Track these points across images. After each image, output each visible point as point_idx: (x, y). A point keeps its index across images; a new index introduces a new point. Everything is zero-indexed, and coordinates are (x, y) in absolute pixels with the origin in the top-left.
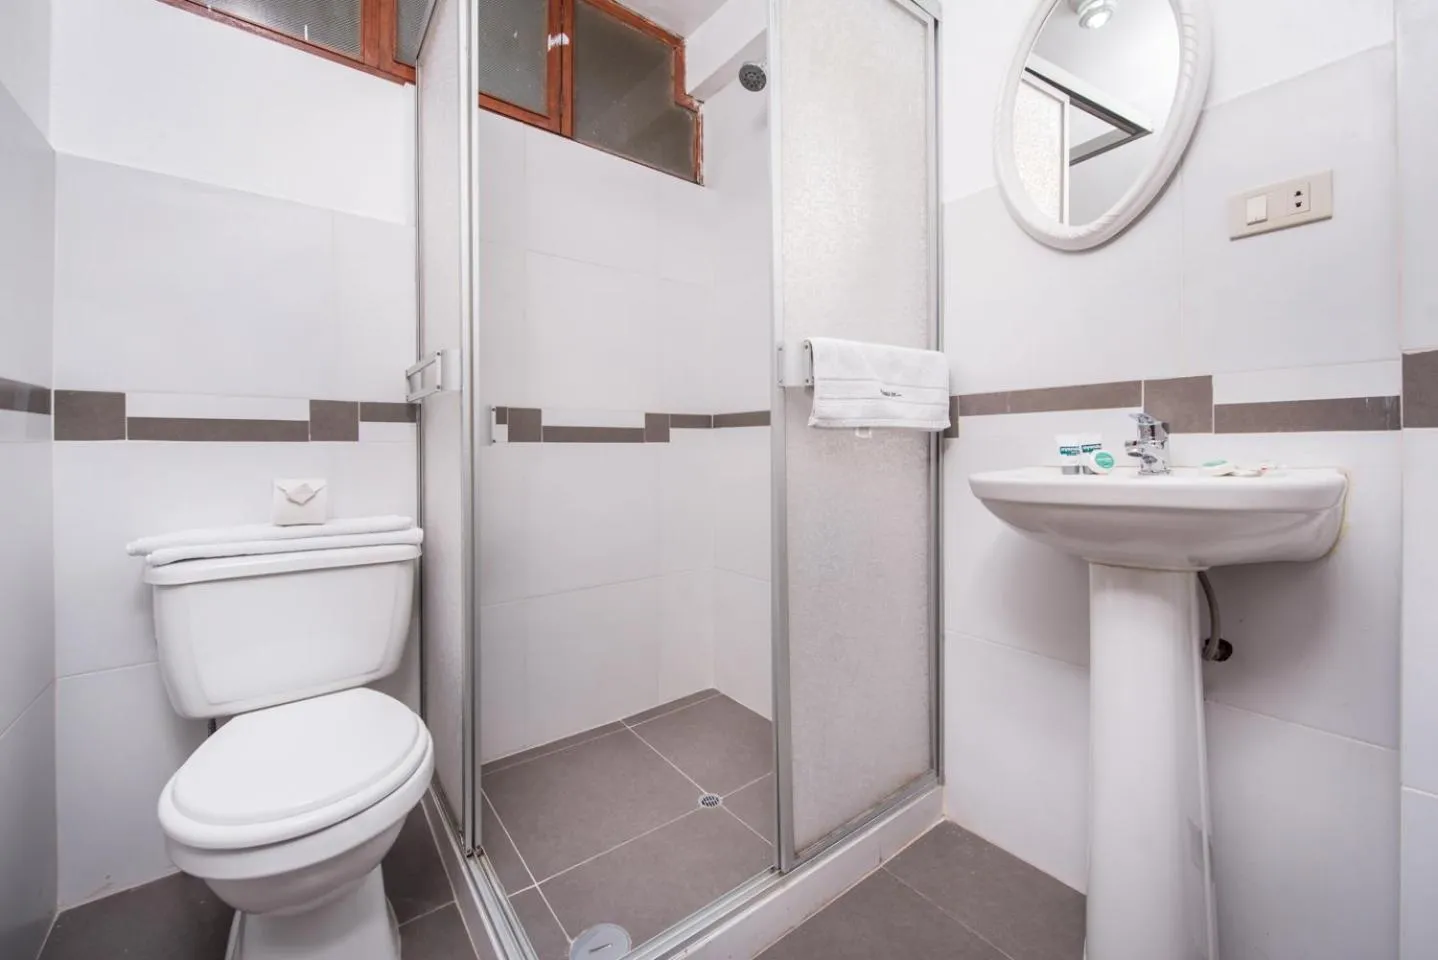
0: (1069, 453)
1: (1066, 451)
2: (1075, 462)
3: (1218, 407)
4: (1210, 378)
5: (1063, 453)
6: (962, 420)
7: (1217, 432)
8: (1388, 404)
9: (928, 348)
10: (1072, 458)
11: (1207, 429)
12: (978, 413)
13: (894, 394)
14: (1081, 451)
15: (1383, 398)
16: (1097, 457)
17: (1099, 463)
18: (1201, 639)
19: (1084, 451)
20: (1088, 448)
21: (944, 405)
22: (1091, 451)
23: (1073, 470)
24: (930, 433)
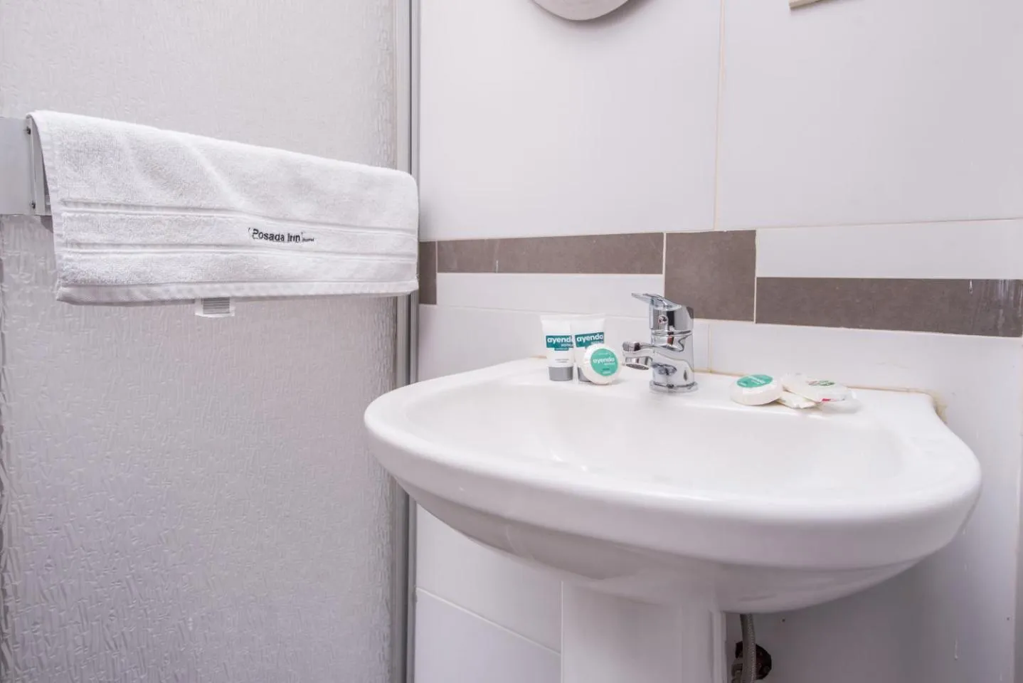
0: (557, 346)
1: (556, 344)
2: (565, 361)
3: (763, 281)
4: (751, 234)
5: (549, 345)
6: (444, 281)
7: (758, 322)
8: (1001, 293)
9: (393, 165)
10: (562, 354)
11: (748, 317)
12: (461, 269)
13: (296, 238)
14: (575, 344)
15: (995, 282)
16: (596, 355)
17: (595, 367)
18: (727, 643)
19: (580, 344)
20: (584, 339)
21: (410, 256)
22: (587, 344)
23: (565, 374)
24: (395, 299)
